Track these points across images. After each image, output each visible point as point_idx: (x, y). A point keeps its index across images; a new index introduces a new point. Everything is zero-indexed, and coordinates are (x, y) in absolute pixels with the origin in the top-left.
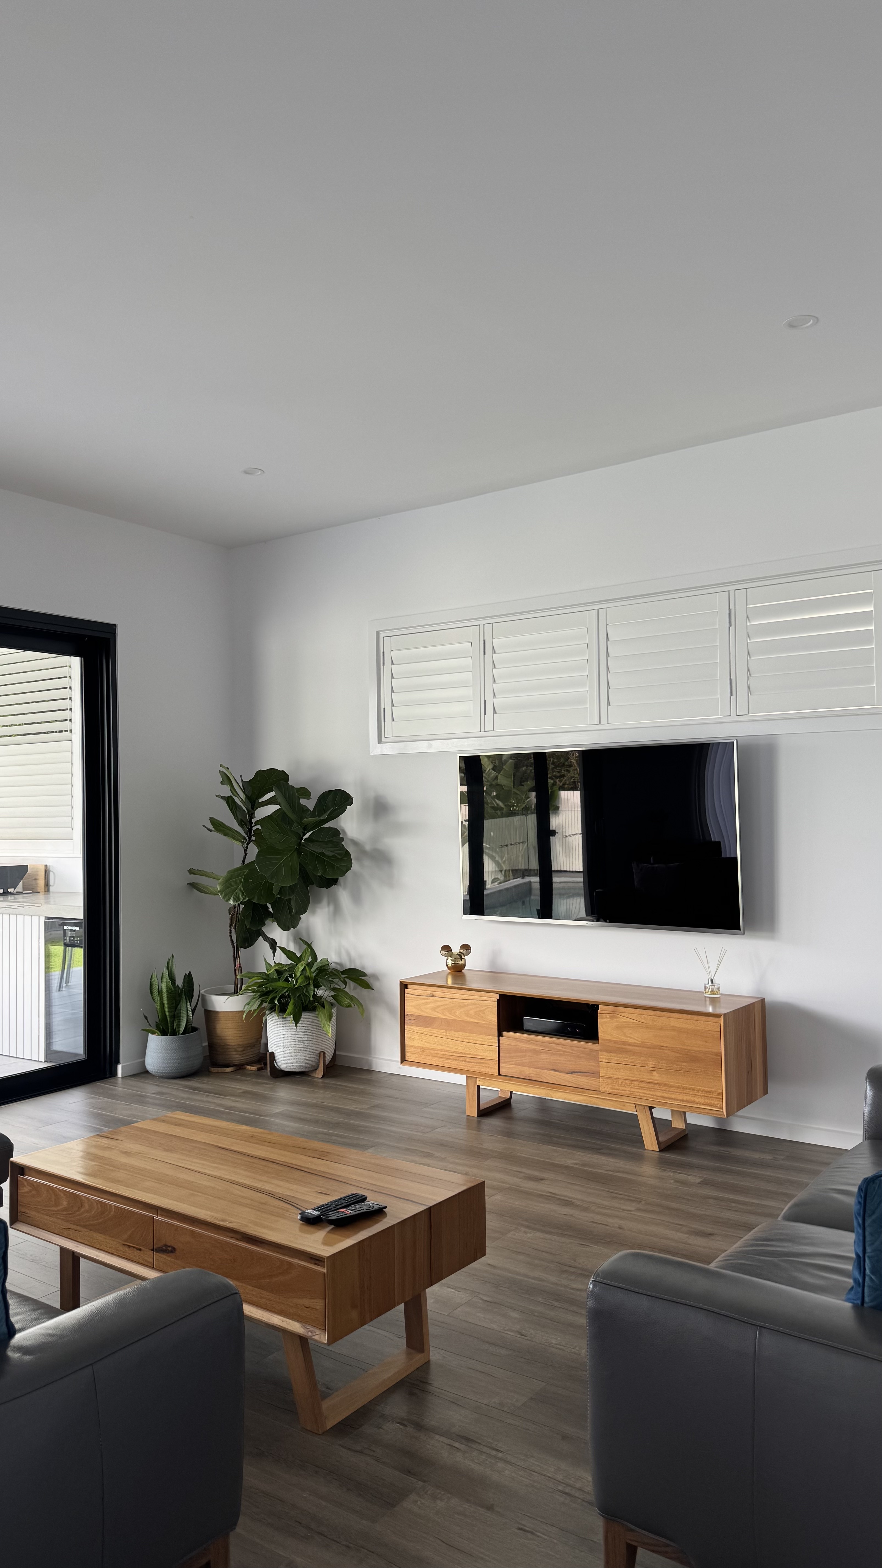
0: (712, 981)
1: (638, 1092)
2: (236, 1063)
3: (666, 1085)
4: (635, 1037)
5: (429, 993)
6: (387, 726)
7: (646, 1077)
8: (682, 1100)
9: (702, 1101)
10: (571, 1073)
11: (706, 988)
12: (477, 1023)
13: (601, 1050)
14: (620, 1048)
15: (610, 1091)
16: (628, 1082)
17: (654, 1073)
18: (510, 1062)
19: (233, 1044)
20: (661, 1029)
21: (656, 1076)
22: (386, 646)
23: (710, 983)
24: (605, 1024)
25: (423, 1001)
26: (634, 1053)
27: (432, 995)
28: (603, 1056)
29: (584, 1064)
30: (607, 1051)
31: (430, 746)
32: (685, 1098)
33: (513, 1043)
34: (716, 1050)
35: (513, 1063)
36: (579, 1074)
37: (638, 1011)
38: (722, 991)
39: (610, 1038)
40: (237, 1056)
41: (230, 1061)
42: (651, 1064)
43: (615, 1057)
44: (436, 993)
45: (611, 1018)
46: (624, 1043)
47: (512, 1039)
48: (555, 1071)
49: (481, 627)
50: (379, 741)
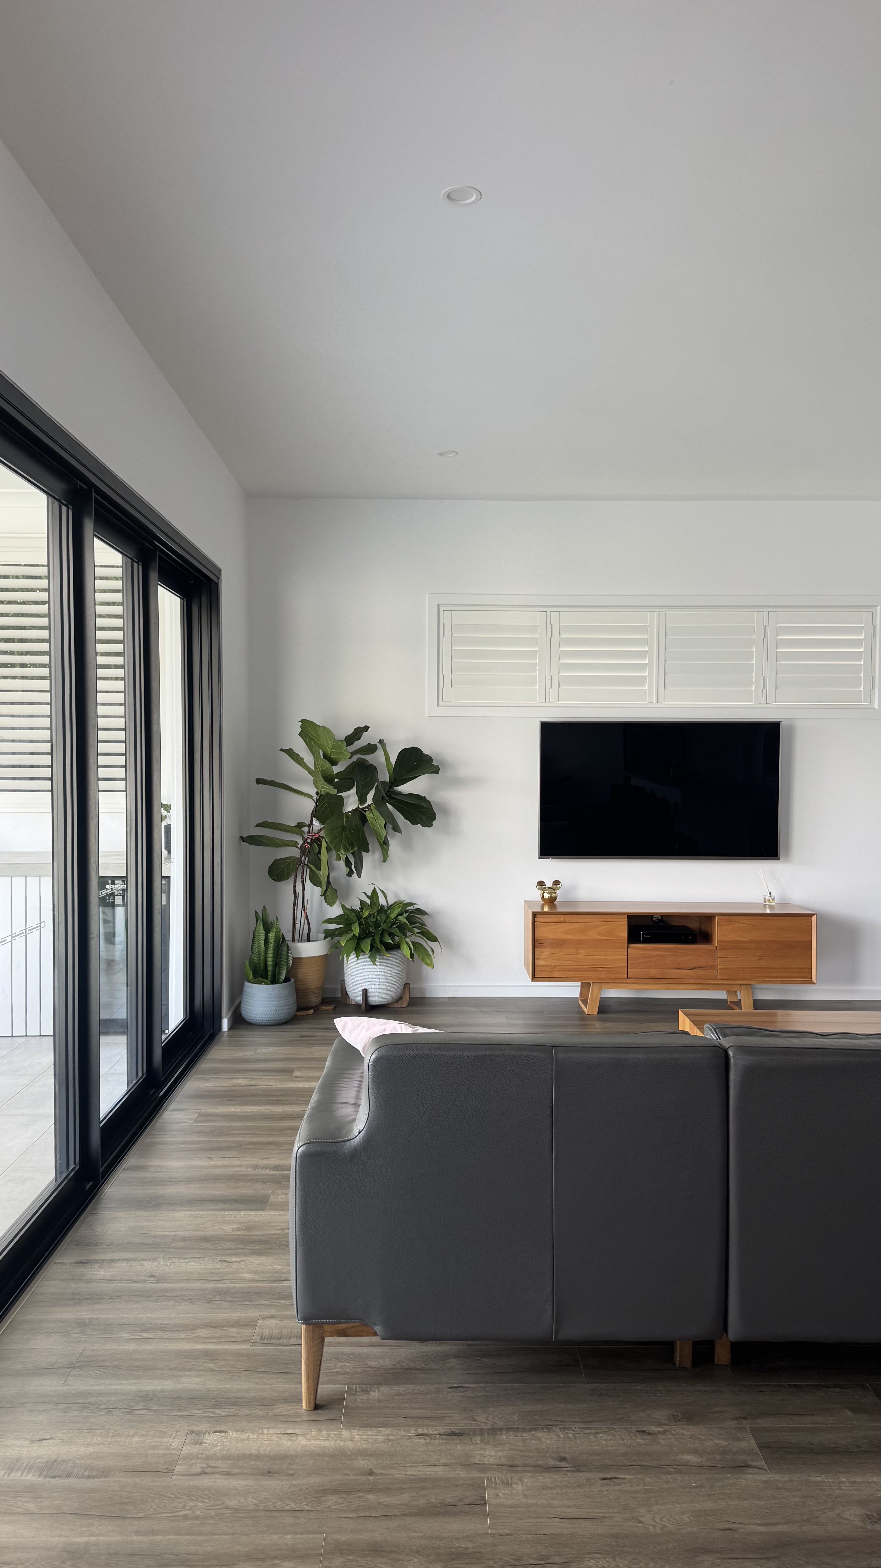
2: (314, 1005)
4: (747, 937)
8: (782, 977)
9: (797, 975)
10: (692, 969)
12: (608, 940)
13: (717, 949)
14: (728, 947)
15: (725, 977)
16: (743, 970)
18: (637, 967)
19: (312, 987)
21: (763, 963)
22: (446, 619)
23: (769, 895)
25: (553, 927)
26: (748, 948)
27: (563, 921)
28: (719, 953)
29: (704, 962)
30: (722, 949)
31: (493, 711)
32: (784, 975)
33: (642, 952)
34: (808, 939)
35: (640, 967)
36: (699, 969)
39: (723, 939)
40: (315, 998)
41: (309, 1003)
42: (758, 954)
43: (732, 953)
44: (566, 919)
45: (728, 924)
46: (739, 942)
47: (639, 949)
48: (678, 969)
49: (549, 613)
50: (438, 705)
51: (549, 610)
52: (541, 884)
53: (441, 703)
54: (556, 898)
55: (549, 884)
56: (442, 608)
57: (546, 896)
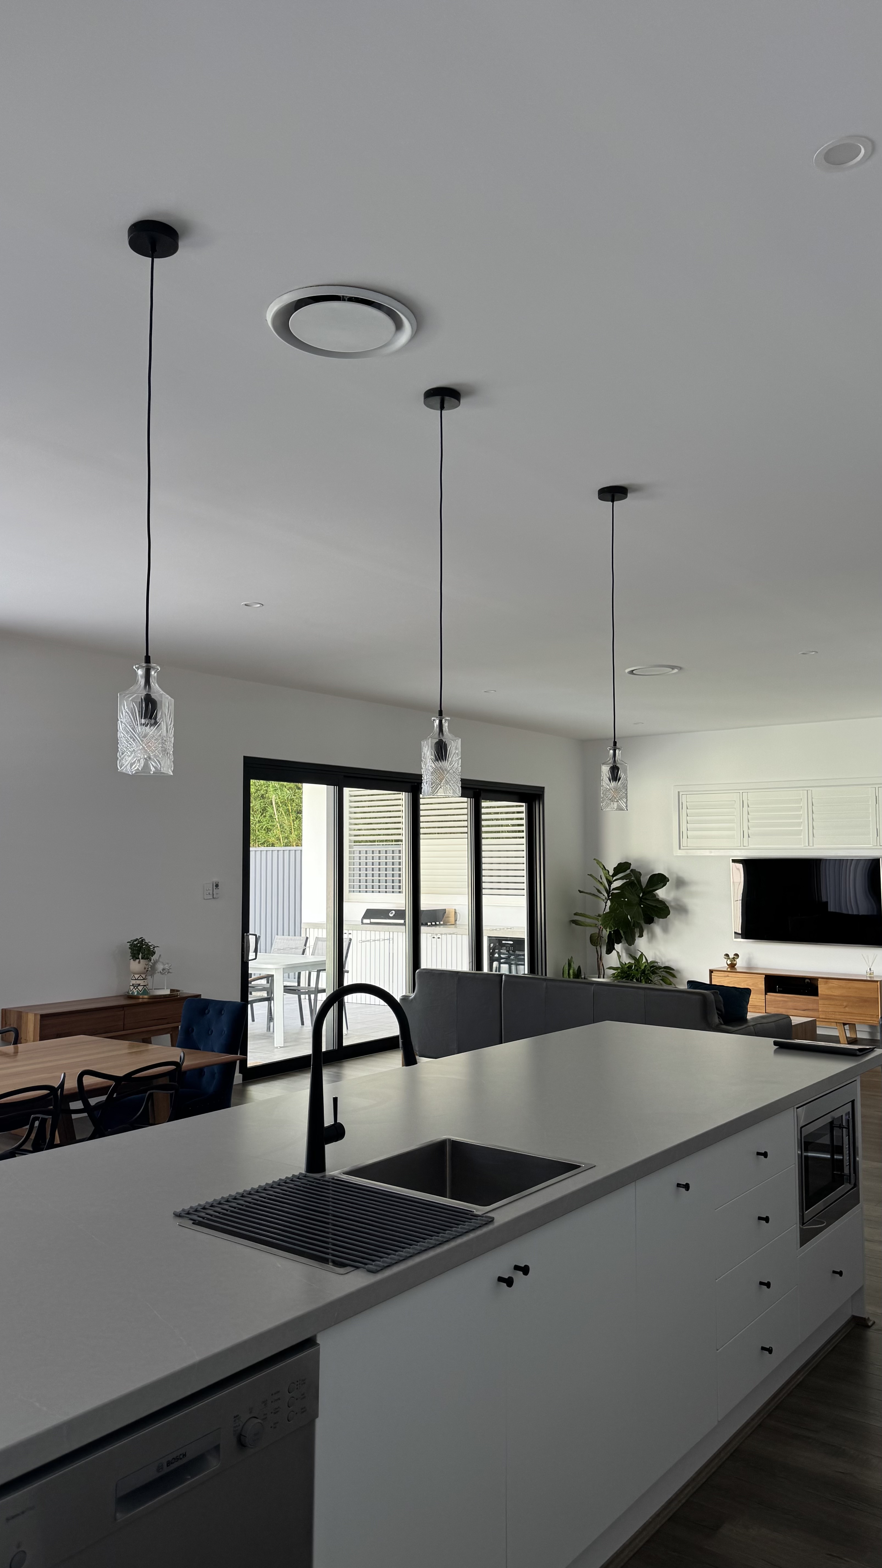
0: (870, 969)
1: (838, 1017)
3: (851, 1013)
4: (837, 992)
5: (726, 975)
6: (684, 841)
7: (842, 1010)
8: (860, 1020)
9: (869, 1019)
10: (803, 1010)
11: (867, 972)
12: (753, 989)
13: (820, 999)
14: (829, 998)
15: (824, 1017)
16: (834, 1013)
17: (847, 1008)
18: (772, 1006)
20: (850, 988)
21: (847, 1010)
22: (683, 799)
23: (869, 970)
24: (822, 989)
25: (723, 979)
26: (837, 1000)
27: (728, 976)
28: (821, 1002)
29: (811, 1006)
30: (822, 999)
31: (711, 852)
32: (861, 1018)
33: (773, 998)
34: (876, 996)
36: (809, 1010)
37: (838, 981)
38: (874, 974)
39: (824, 993)
42: (845, 1004)
43: (826, 1002)
44: (729, 975)
45: (825, 984)
46: (831, 995)
47: (771, 996)
48: (796, 1009)
49: (741, 793)
50: (680, 849)
51: (741, 791)
52: (727, 955)
53: (682, 847)
54: (736, 964)
55: (731, 956)
56: (681, 794)
57: (729, 962)
